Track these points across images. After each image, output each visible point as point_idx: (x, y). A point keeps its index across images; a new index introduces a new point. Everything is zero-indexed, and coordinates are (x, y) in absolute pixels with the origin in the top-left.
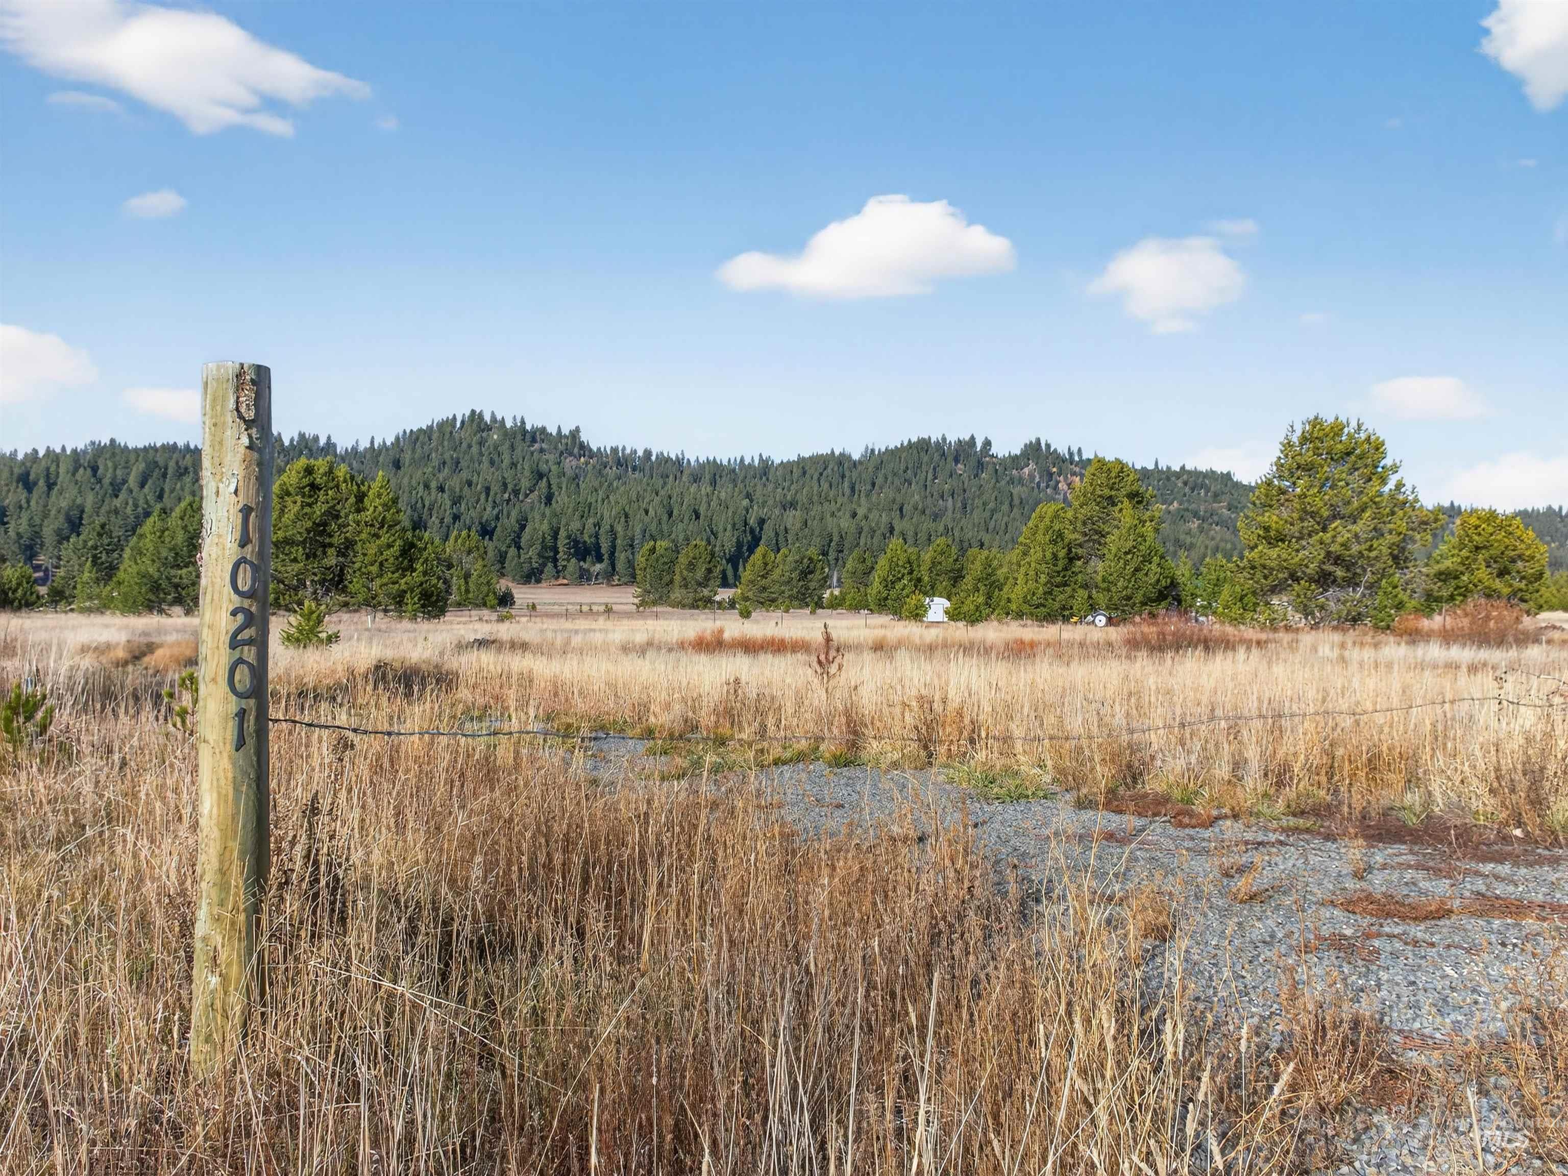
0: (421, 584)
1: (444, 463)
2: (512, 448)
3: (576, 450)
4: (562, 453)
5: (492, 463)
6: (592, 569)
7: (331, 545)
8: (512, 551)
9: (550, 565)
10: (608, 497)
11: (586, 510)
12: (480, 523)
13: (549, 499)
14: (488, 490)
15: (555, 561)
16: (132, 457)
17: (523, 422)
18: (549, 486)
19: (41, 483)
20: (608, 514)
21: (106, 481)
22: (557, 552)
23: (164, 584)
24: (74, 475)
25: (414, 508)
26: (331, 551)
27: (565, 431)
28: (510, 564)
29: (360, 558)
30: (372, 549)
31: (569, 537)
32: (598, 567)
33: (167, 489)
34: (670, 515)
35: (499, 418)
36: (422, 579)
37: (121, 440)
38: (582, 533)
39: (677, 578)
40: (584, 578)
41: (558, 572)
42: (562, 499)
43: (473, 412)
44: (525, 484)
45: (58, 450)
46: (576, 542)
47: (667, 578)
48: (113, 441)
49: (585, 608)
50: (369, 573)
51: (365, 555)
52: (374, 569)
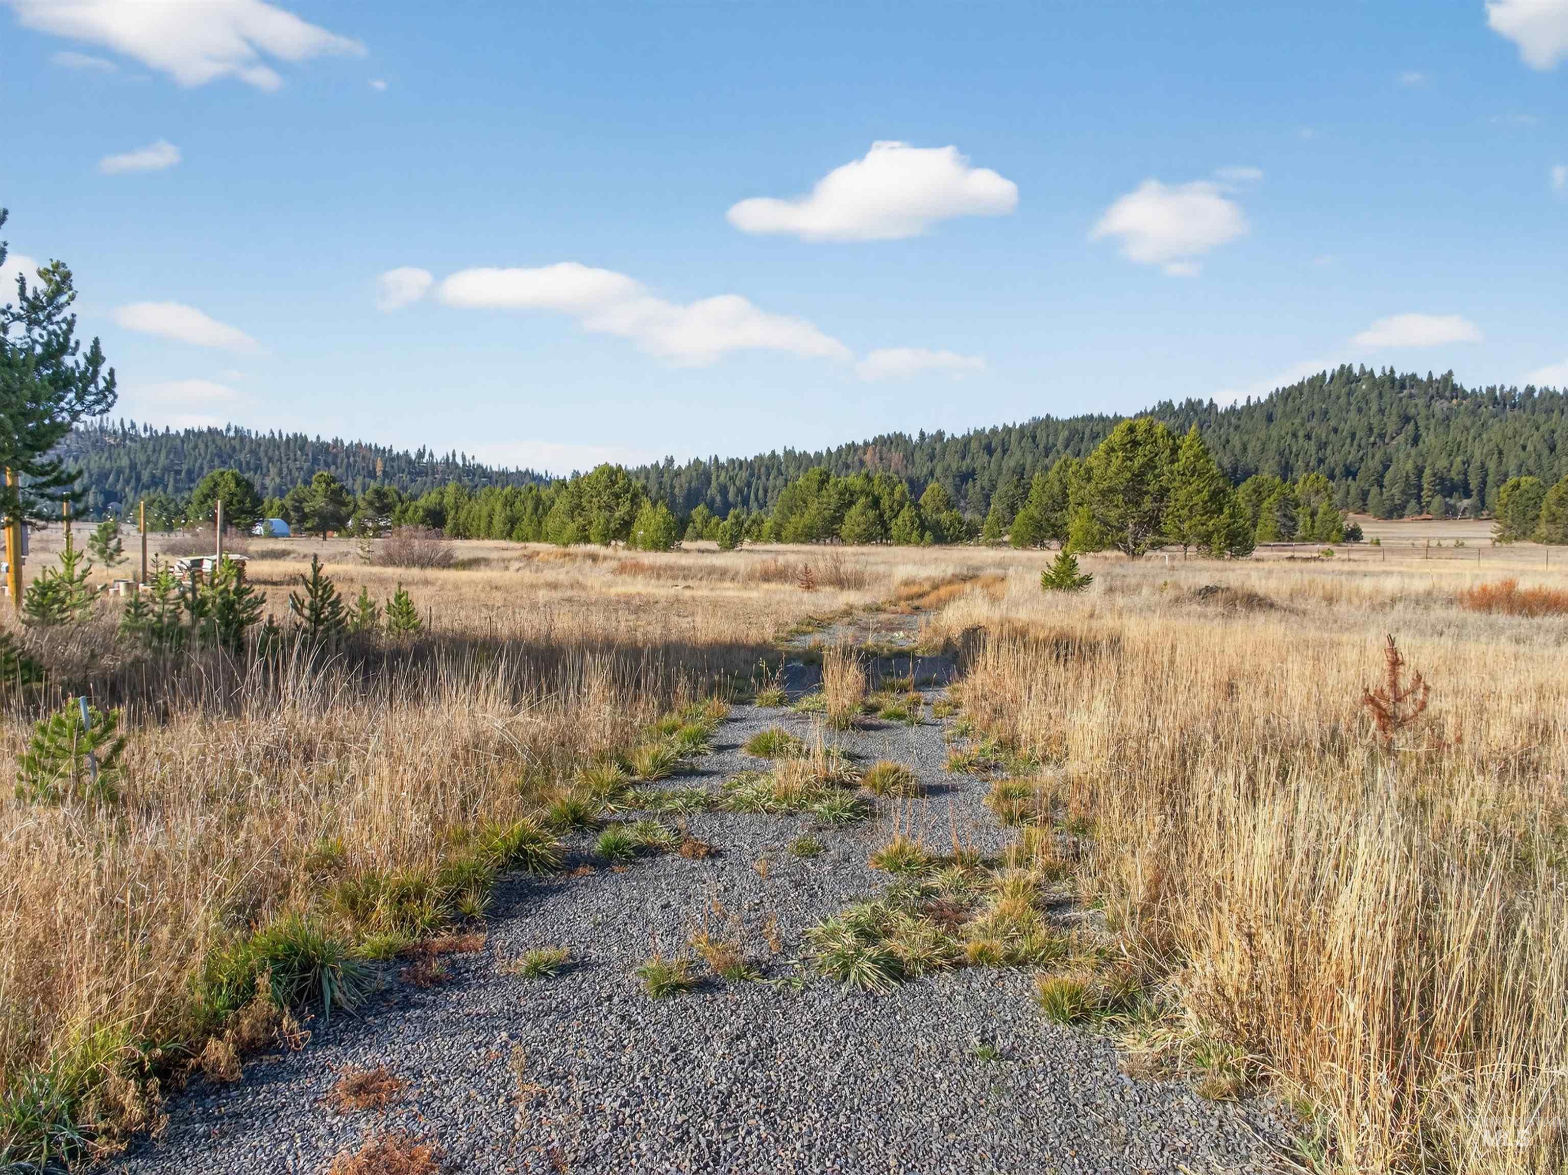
0: (1229, 526)
1: (1313, 414)
2: (1381, 395)
3: (1447, 394)
4: (1432, 397)
5: (1360, 410)
6: (1459, 504)
7: (1146, 493)
8: (1375, 490)
9: (1413, 502)
10: (1480, 435)
11: (1455, 449)
12: (1345, 465)
13: (1416, 440)
14: (1353, 435)
15: (1419, 498)
16: (1060, 427)
17: (1392, 371)
18: (1417, 428)
19: (999, 449)
20: (1478, 452)
21: (1041, 446)
22: (1421, 490)
23: (1044, 524)
24: (1020, 443)
25: (1281, 454)
26: (1147, 498)
27: (1437, 376)
28: (1372, 499)
29: (1173, 503)
30: (1182, 494)
31: (1435, 475)
32: (1466, 502)
33: (1083, 450)
34: (1552, 449)
35: (1368, 369)
36: (1228, 520)
37: (1054, 415)
38: (1449, 471)
39: (1544, 513)
40: (1449, 513)
41: (1422, 507)
42: (1429, 439)
43: (1343, 367)
44: (1391, 428)
45: (1011, 426)
46: (1442, 479)
47: (1531, 514)
48: (1048, 416)
49: (1434, 543)
50: (1180, 516)
51: (1177, 500)
52: (1185, 512)
